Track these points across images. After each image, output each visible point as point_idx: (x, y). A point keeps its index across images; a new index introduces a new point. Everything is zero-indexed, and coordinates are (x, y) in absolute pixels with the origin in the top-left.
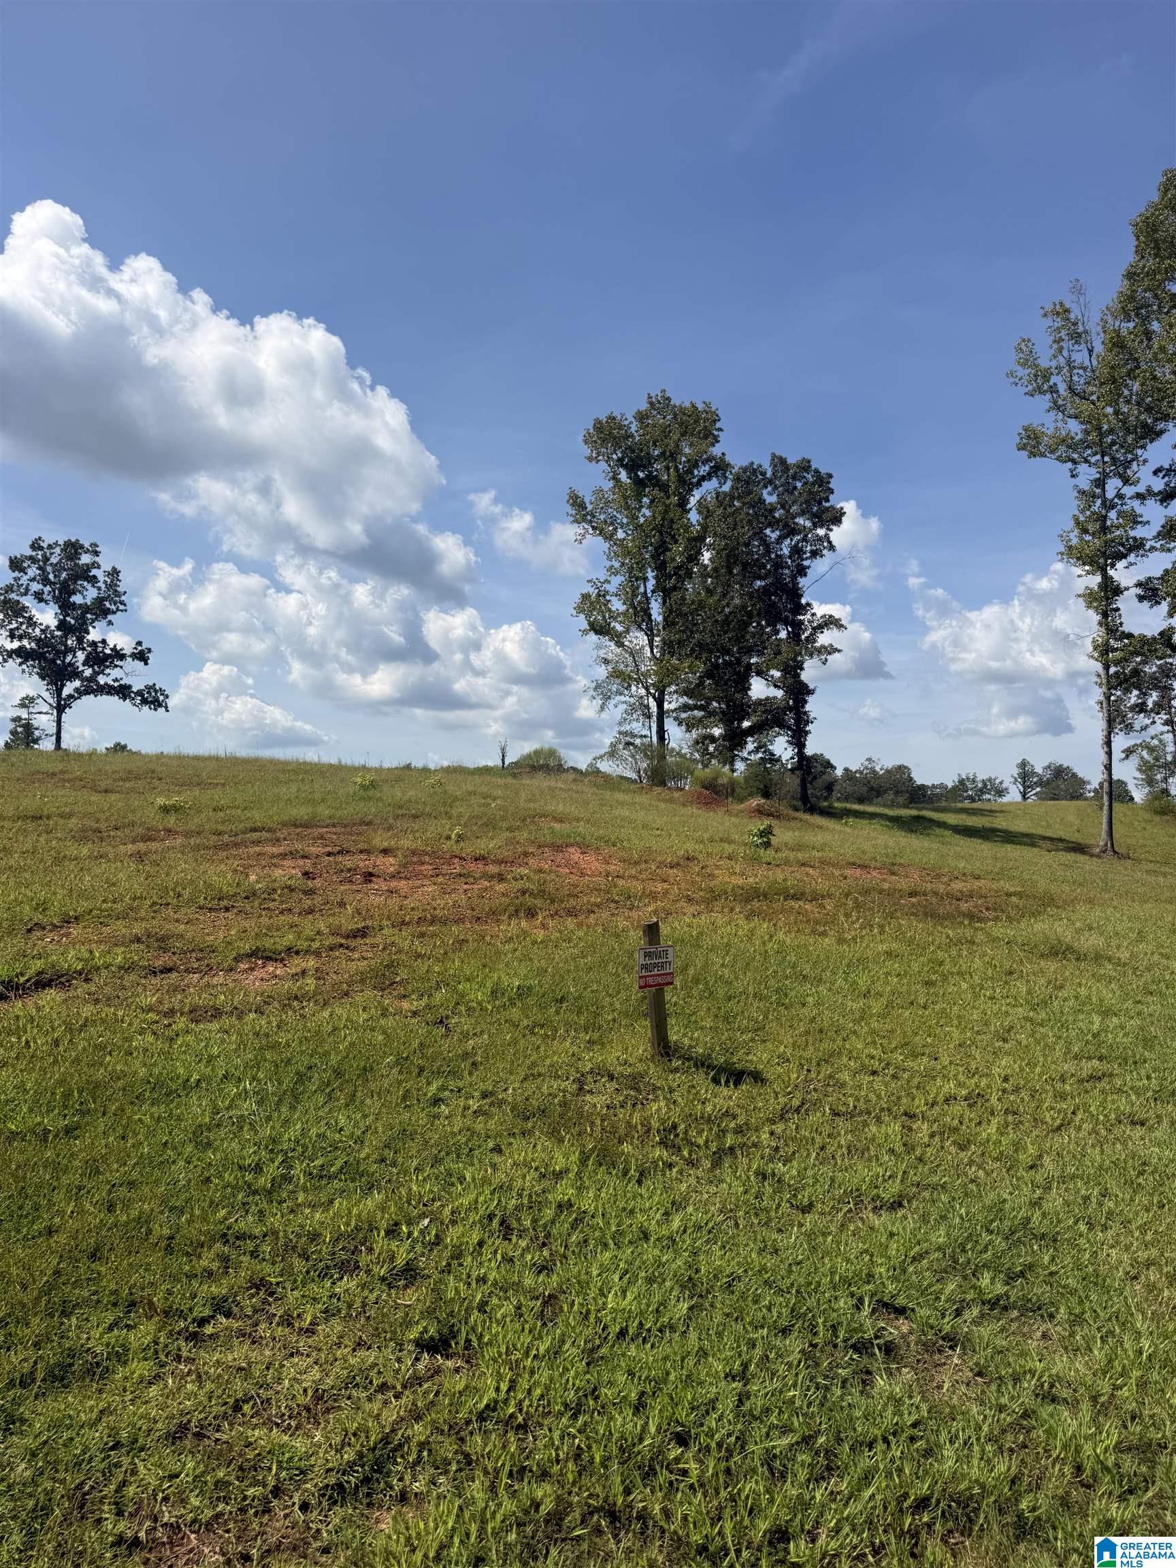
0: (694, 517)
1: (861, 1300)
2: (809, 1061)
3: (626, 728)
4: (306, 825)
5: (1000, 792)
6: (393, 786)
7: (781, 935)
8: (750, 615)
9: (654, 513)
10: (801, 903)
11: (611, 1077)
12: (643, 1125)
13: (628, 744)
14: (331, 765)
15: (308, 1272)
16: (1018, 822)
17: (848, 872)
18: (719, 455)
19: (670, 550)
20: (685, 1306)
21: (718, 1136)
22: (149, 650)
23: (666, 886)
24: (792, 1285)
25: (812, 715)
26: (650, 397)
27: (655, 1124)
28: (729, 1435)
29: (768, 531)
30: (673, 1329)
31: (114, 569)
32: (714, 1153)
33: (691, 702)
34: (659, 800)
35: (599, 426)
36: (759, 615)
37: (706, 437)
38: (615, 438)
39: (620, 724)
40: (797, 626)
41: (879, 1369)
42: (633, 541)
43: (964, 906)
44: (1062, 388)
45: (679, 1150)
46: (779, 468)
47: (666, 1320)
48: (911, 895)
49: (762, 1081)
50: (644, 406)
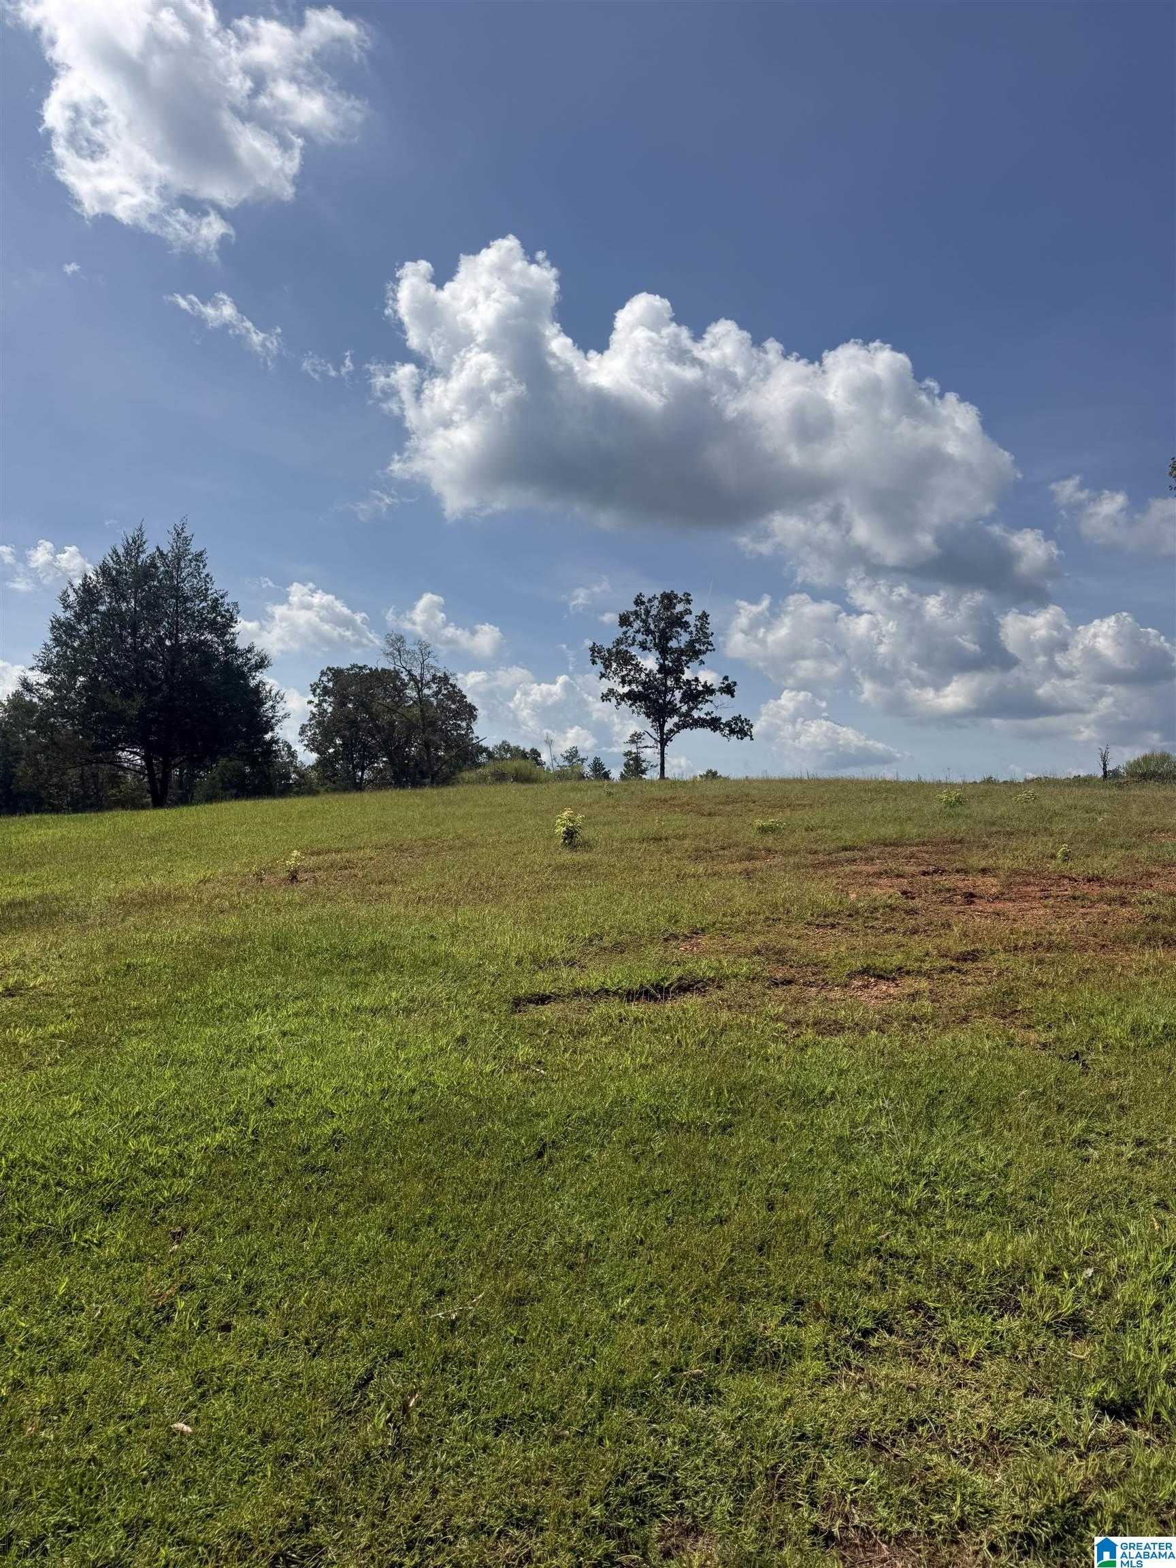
4: (896, 844)
6: (981, 802)
14: (911, 783)
15: (966, 1303)
22: (735, 684)
31: (704, 613)
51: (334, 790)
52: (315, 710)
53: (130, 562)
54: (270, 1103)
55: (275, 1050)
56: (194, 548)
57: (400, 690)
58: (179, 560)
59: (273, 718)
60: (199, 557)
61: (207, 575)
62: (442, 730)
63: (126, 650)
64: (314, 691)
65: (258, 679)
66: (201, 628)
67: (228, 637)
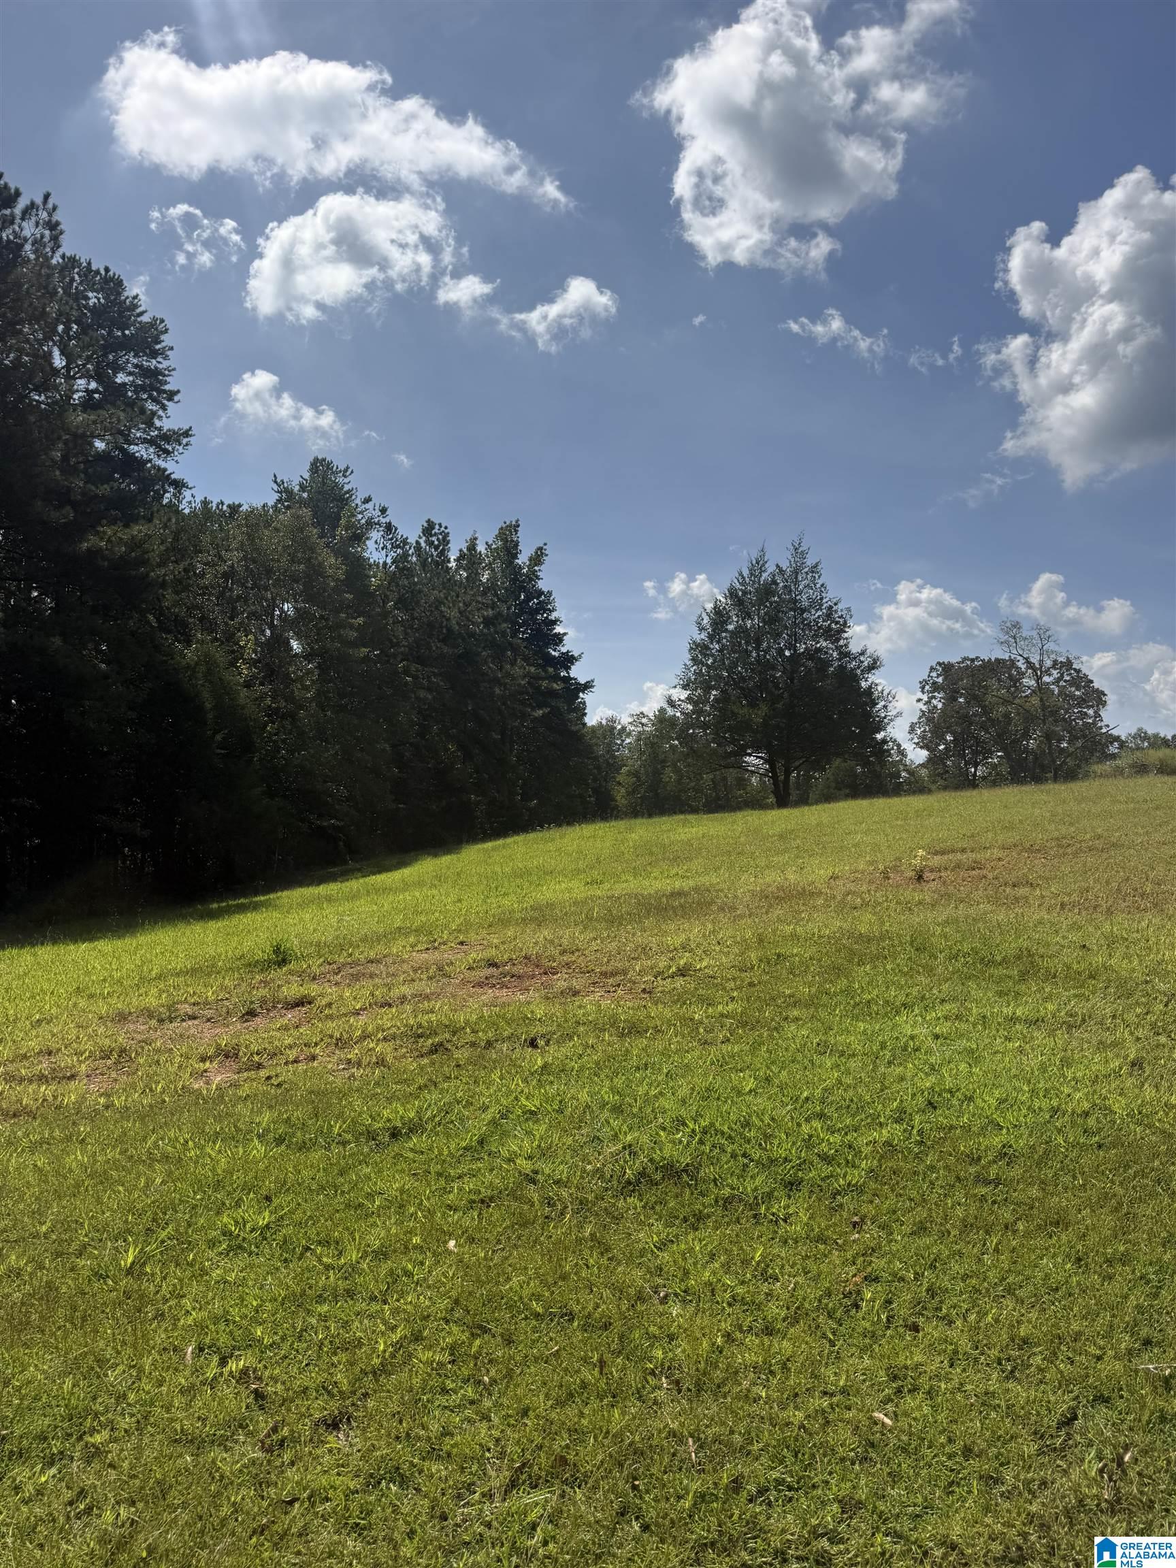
51: (945, 788)
52: (924, 708)
53: (754, 582)
54: (932, 1105)
55: (929, 1052)
56: (810, 561)
57: (1015, 681)
58: (797, 573)
59: (885, 718)
60: (814, 569)
61: (822, 585)
62: (1064, 720)
63: (751, 663)
64: (923, 688)
65: (870, 680)
66: (817, 637)
67: (841, 643)
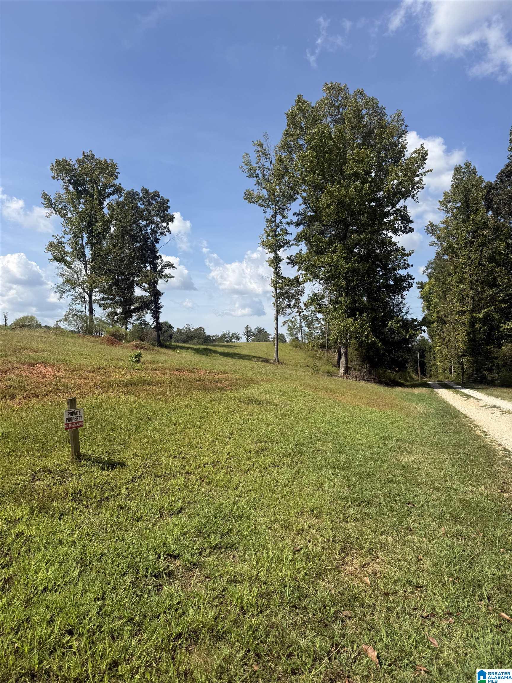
0: (106, 211)
1: (159, 556)
2: (147, 455)
3: (73, 307)
5: (239, 339)
7: (140, 401)
8: (133, 258)
9: (87, 207)
10: (151, 387)
11: (50, 472)
12: (64, 492)
13: (74, 315)
16: (244, 350)
17: (174, 372)
18: (118, 184)
19: (95, 225)
20: (77, 572)
21: (101, 493)
23: (86, 381)
24: (130, 553)
25: (162, 305)
26: (84, 153)
27: (70, 491)
28: (94, 625)
29: (141, 221)
30: (70, 582)
32: (99, 501)
33: (106, 296)
34: (88, 342)
35: (58, 163)
36: (137, 258)
37: (112, 175)
38: (66, 170)
39: (70, 305)
40: (155, 265)
41: (165, 583)
42: (76, 219)
43: (219, 385)
44: (260, 176)
45: (82, 501)
46: (145, 194)
47: (68, 579)
48: (199, 381)
49: (125, 466)
50: (81, 157)
